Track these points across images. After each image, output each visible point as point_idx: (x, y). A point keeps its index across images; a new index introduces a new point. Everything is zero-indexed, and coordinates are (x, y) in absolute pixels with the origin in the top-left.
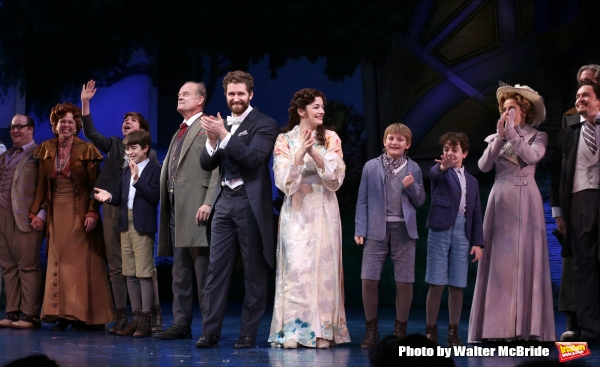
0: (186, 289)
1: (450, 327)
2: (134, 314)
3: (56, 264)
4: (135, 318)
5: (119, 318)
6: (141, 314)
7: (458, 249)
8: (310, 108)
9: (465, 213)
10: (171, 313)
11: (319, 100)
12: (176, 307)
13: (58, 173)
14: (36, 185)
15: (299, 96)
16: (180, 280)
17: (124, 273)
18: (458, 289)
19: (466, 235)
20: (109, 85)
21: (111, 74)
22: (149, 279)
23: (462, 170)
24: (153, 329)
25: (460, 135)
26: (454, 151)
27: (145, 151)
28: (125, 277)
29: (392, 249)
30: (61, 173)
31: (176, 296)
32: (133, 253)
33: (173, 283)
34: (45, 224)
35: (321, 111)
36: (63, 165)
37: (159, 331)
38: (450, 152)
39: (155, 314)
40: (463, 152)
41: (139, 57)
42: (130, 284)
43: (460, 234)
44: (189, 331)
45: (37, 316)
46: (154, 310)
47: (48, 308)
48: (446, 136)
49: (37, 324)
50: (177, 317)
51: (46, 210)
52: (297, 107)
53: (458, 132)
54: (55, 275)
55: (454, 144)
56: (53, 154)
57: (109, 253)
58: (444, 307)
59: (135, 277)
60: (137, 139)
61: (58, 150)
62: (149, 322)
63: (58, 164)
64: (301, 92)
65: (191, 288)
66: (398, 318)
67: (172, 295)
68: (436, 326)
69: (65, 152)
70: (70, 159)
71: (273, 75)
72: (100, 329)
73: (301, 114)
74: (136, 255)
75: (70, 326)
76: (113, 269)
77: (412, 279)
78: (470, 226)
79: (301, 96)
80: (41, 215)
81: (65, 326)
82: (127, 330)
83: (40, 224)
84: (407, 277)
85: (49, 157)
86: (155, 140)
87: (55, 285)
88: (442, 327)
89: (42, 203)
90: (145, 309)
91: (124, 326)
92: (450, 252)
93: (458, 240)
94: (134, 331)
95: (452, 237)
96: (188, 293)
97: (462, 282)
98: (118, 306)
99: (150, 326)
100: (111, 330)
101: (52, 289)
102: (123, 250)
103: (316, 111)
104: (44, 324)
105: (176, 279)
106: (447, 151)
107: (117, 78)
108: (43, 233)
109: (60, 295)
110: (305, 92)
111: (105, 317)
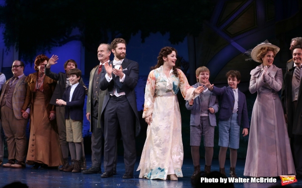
0: (99, 149)
1: (231, 169)
2: (72, 161)
3: (34, 135)
4: (73, 163)
5: (65, 163)
6: (75, 161)
7: (234, 130)
8: (169, 56)
9: (238, 112)
10: (91, 160)
11: (174, 53)
12: (93, 158)
13: (37, 90)
14: (25, 96)
15: (164, 50)
16: (96, 144)
17: (67, 140)
18: (234, 150)
19: (238, 123)
20: (60, 46)
21: (62, 40)
22: (80, 143)
23: (237, 90)
24: (82, 169)
25: (236, 72)
26: (233, 80)
27: (78, 79)
28: (68, 142)
29: (204, 130)
30: (39, 90)
31: (93, 152)
32: (72, 130)
33: (92, 146)
34: (29, 116)
35: (175, 58)
36: (40, 86)
37: (85, 170)
38: (231, 81)
39: (83, 161)
40: (238, 81)
41: (76, 32)
42: (70, 146)
43: (234, 122)
44: (100, 169)
45: (24, 162)
46: (82, 159)
47: (29, 157)
48: (229, 72)
49: (24, 165)
50: (94, 163)
51: (30, 108)
52: (162, 56)
53: (235, 70)
54: (33, 140)
55: (233, 77)
56: (35, 80)
57: (59, 131)
58: (228, 158)
59: (73, 142)
60: (76, 72)
61: (37, 78)
62: (80, 165)
63: (37, 85)
64: (165, 48)
65: (101, 148)
66: (206, 164)
67: (91, 151)
68: (224, 168)
69: (41, 79)
70: (43, 83)
71: (143, 41)
72: (56, 168)
73: (165, 59)
74: (74, 131)
75: (40, 167)
76: (61, 138)
77: (212, 145)
78: (240, 118)
79: (166, 50)
80: (28, 111)
81: (37, 166)
82: (69, 169)
83: (26, 115)
84: (210, 144)
85: (33, 82)
86: (83, 74)
87: (33, 145)
88: (227, 169)
89: (28, 105)
90: (78, 158)
91: (67, 167)
92: (230, 130)
93: (234, 125)
94: (72, 169)
95: (231, 123)
96: (99, 151)
97: (237, 146)
98: (65, 157)
99: (80, 167)
100: (61, 169)
101: (31, 147)
102: (67, 129)
103: (172, 58)
104: (28, 166)
105: (93, 144)
106: (230, 80)
107: (65, 42)
108: (28, 120)
109: (36, 151)
110: (167, 48)
111: (58, 163)
